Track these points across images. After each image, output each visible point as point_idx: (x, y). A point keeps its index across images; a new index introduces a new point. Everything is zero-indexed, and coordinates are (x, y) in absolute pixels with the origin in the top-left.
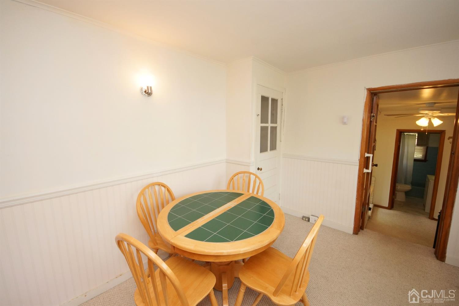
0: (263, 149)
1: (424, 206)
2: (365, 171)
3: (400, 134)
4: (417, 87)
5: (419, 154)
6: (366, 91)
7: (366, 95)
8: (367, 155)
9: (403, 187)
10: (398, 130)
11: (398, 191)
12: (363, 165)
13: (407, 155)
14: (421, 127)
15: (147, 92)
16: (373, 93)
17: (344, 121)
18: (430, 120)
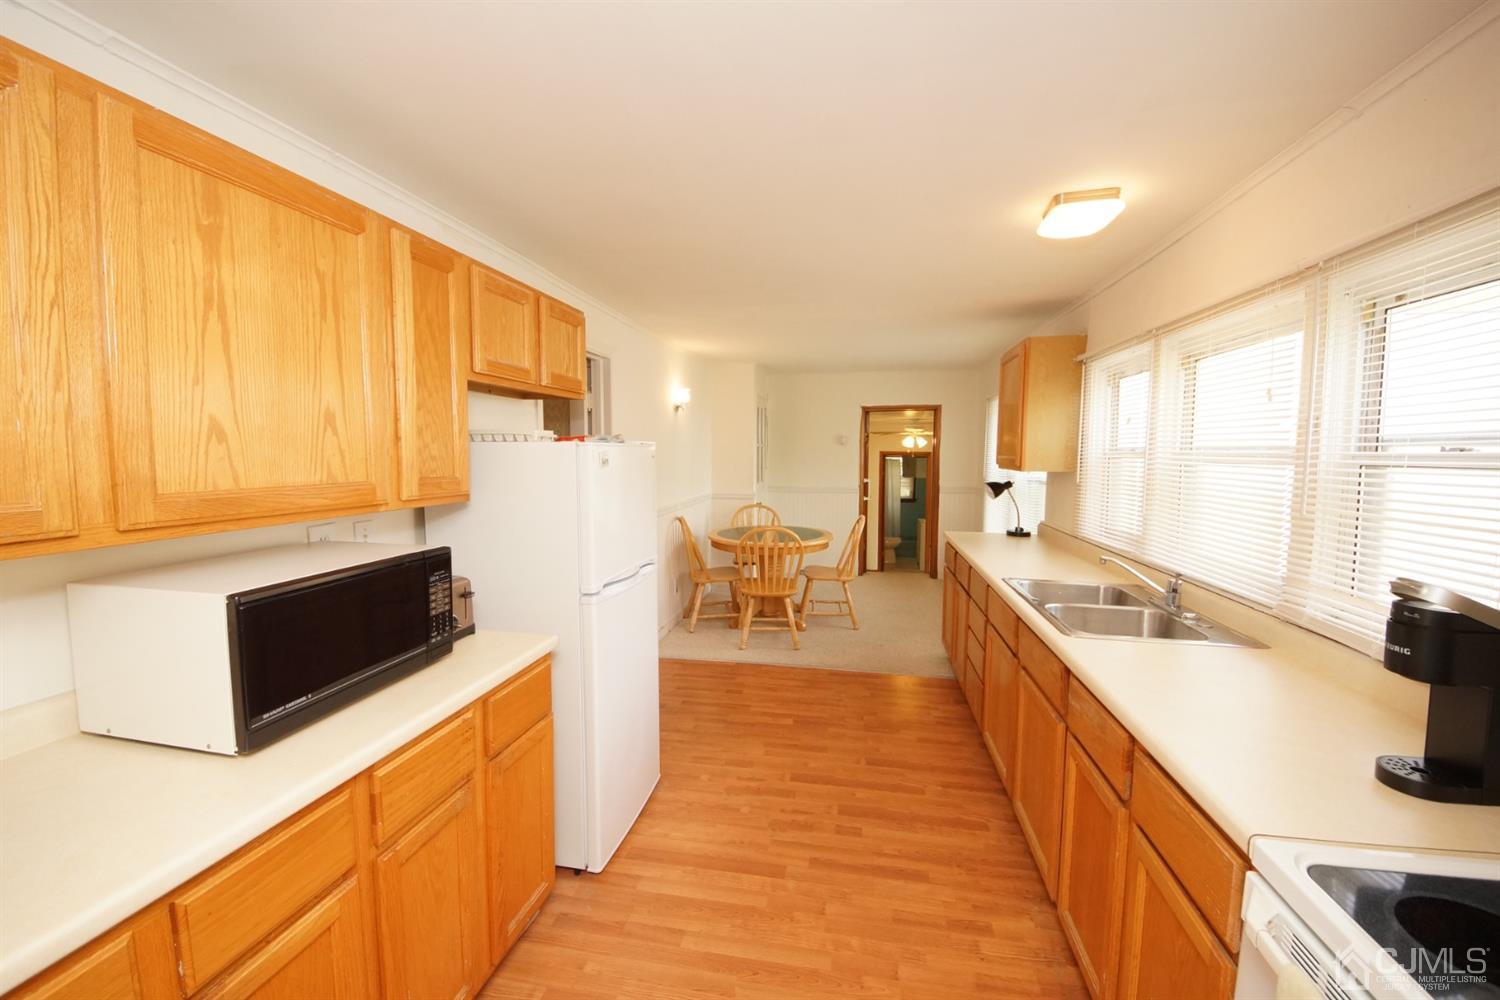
0: (758, 480)
1: (918, 564)
2: (865, 499)
3: (884, 455)
4: (897, 409)
5: (906, 492)
6: (862, 410)
7: (861, 414)
8: (865, 481)
9: (893, 541)
10: (881, 453)
11: (886, 548)
12: (862, 493)
13: (894, 492)
14: (907, 448)
15: (677, 408)
16: (867, 411)
17: (840, 441)
18: (915, 440)
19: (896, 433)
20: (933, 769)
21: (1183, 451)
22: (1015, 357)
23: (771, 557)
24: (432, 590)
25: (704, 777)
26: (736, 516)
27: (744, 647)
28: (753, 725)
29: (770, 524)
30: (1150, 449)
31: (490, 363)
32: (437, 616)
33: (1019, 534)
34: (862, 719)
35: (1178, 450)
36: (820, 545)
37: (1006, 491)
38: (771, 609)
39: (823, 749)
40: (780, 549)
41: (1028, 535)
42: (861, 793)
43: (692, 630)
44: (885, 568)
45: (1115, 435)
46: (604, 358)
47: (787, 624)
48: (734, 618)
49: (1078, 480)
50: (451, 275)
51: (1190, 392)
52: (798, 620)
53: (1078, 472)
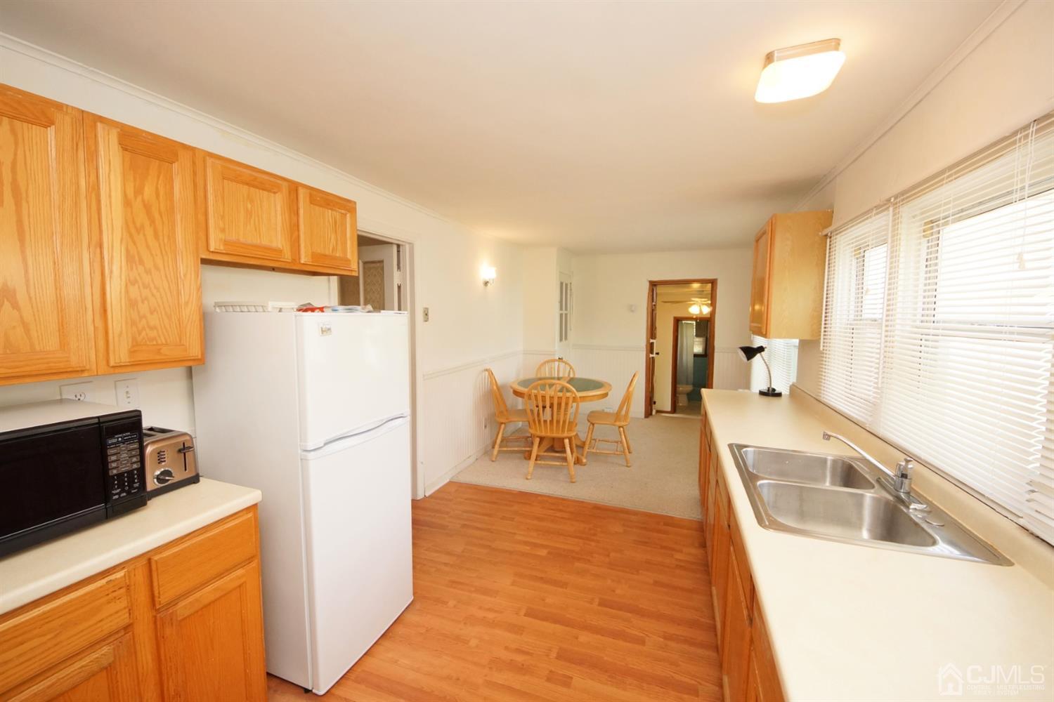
0: (561, 340)
2: (651, 356)
3: (678, 321)
4: (687, 282)
5: (698, 348)
6: (648, 284)
7: (648, 287)
8: (651, 341)
9: (682, 388)
10: (674, 318)
11: (680, 394)
12: (649, 351)
13: (687, 349)
14: (693, 315)
15: (486, 283)
16: (653, 284)
17: (631, 309)
18: (699, 308)
19: (685, 302)
20: (659, 617)
21: (925, 324)
22: (764, 233)
23: (559, 405)
24: (110, 452)
25: (452, 603)
26: (540, 368)
27: (529, 477)
28: (511, 553)
29: (566, 375)
30: (887, 321)
31: (226, 243)
32: (120, 475)
33: (771, 393)
34: (608, 556)
35: (918, 323)
36: (601, 395)
37: (758, 355)
38: (555, 447)
39: (564, 585)
40: (558, 398)
41: (779, 395)
42: (584, 637)
43: (494, 459)
44: (678, 410)
45: (860, 304)
46: (410, 243)
47: (565, 459)
48: (528, 451)
49: (821, 348)
50: (175, 166)
51: (931, 262)
52: (580, 456)
53: (822, 341)
